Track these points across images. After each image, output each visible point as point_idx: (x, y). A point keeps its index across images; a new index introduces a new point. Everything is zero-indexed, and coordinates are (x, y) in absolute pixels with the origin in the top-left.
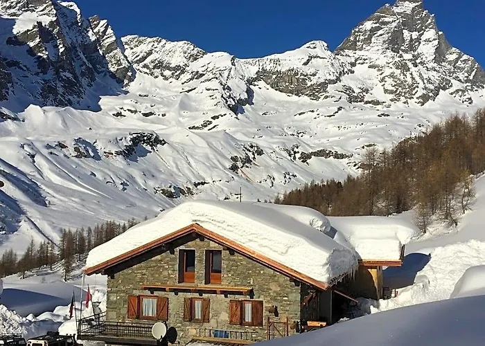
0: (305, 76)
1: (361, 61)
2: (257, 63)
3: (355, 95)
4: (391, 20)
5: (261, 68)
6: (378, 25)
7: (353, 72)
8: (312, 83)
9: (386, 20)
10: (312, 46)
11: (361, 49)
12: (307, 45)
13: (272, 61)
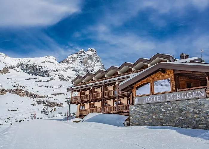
0: (41, 67)
1: (70, 68)
2: (19, 60)
3: (64, 78)
4: (84, 55)
5: (20, 62)
6: (78, 56)
7: (66, 71)
8: (43, 70)
9: (82, 55)
10: (48, 57)
11: (70, 64)
12: (46, 57)
13: (27, 60)
